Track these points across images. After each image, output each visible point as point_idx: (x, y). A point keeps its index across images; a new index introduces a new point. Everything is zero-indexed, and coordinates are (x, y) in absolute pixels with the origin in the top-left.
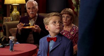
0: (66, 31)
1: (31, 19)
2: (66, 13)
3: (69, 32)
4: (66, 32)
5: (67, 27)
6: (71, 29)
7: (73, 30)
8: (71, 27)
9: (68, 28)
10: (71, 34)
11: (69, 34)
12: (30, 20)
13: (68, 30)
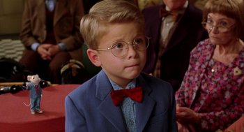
0: (221, 63)
1: (167, 14)
2: (218, 8)
3: (227, 67)
4: (219, 67)
5: (224, 51)
6: (236, 59)
7: (241, 62)
8: (235, 50)
9: (227, 53)
10: (235, 74)
11: (228, 76)
12: (166, 16)
13: (228, 59)
